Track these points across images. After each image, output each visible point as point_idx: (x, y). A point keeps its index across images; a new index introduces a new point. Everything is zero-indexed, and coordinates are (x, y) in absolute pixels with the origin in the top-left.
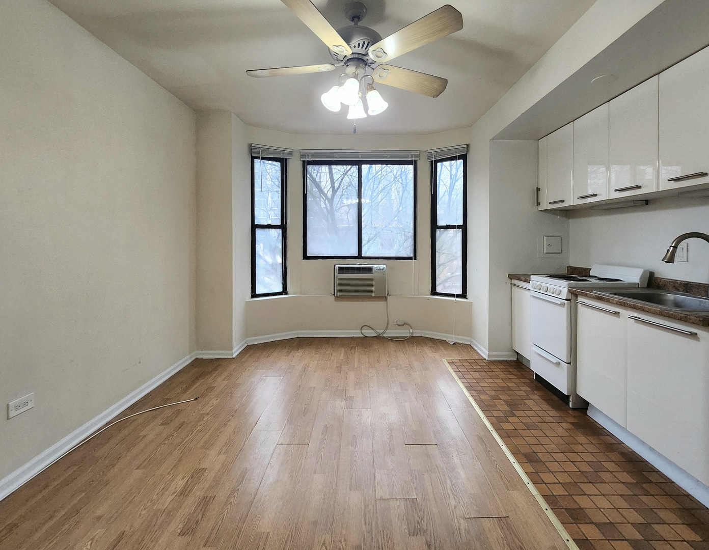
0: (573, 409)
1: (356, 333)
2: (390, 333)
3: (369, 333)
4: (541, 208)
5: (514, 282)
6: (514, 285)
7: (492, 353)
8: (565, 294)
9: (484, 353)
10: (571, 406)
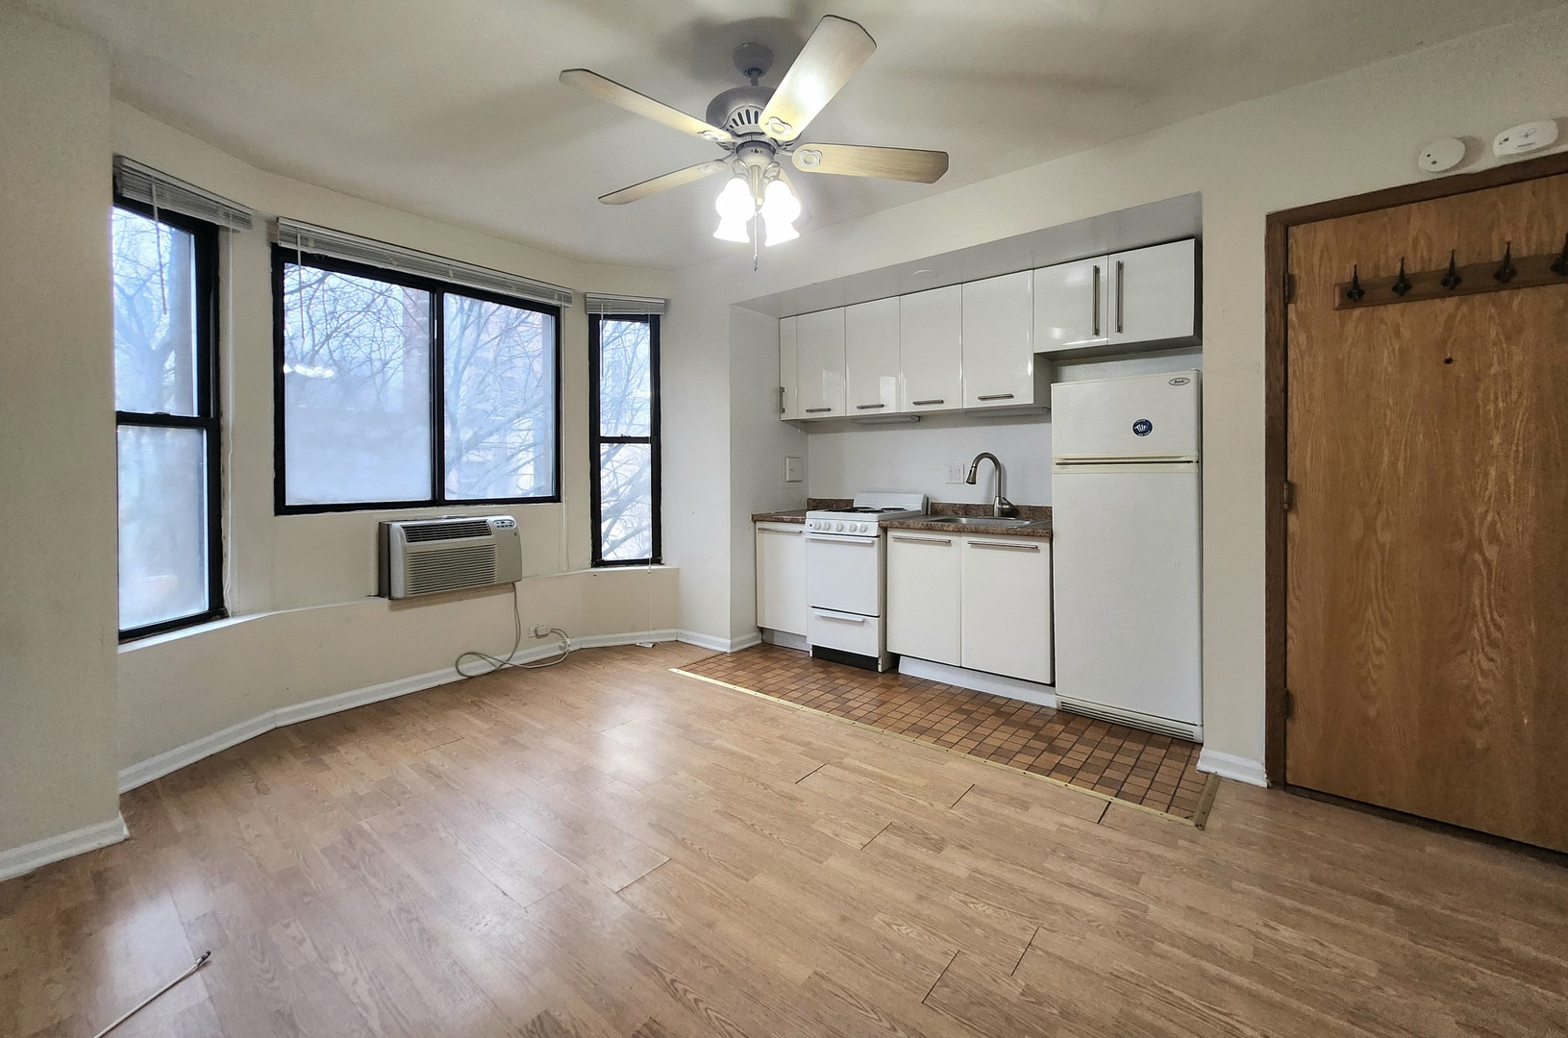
0: (883, 672)
1: (448, 676)
2: (522, 657)
3: (475, 667)
4: (784, 417)
5: (759, 525)
6: (765, 529)
8: (874, 529)
9: (723, 644)
10: (880, 670)
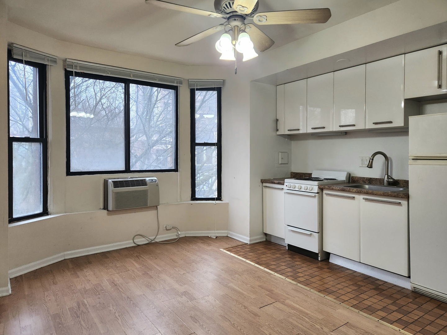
0: (321, 261)
1: (129, 244)
2: (160, 239)
3: (141, 241)
6: (266, 187)
7: (252, 238)
8: (316, 189)
9: (246, 239)
10: (319, 259)
